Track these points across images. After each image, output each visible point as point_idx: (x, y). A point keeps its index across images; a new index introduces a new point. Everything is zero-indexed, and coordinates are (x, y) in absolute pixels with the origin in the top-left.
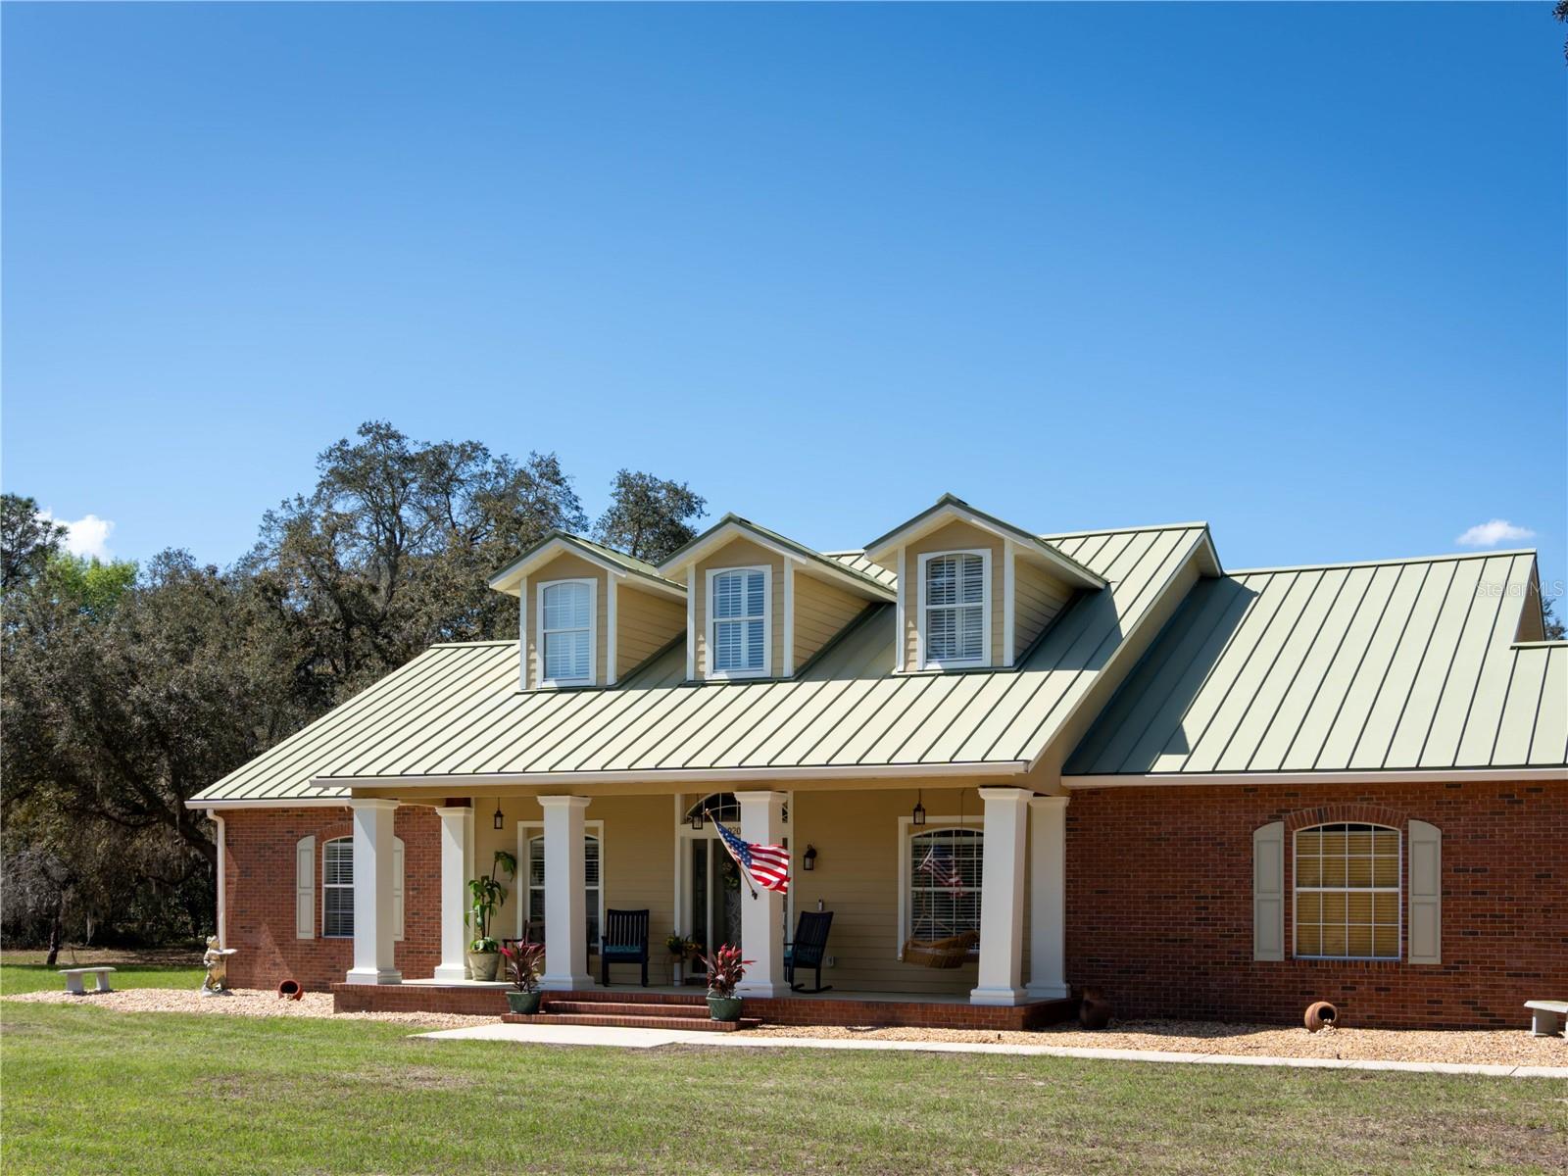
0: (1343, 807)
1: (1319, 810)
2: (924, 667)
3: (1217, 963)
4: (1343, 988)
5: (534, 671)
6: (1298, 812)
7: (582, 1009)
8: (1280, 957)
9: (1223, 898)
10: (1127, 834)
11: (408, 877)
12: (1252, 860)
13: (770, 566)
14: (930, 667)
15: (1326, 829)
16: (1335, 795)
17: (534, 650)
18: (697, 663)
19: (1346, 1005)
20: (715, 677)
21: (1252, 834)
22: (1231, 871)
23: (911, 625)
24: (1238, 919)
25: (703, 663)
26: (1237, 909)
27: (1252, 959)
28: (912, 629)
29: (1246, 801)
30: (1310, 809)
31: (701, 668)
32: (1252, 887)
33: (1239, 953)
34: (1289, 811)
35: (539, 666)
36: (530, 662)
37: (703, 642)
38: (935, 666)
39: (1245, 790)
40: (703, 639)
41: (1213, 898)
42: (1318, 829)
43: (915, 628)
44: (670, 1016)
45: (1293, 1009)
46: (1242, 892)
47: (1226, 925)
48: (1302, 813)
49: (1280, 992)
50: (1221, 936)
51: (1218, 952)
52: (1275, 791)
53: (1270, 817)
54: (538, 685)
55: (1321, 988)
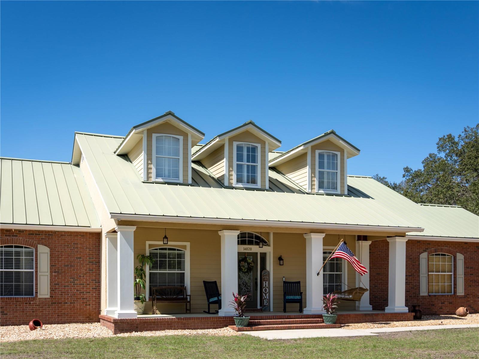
0: (441, 248)
1: (436, 249)
2: (318, 191)
3: (410, 297)
4: (442, 303)
5: (151, 173)
6: (430, 249)
7: (263, 323)
8: (426, 294)
9: (411, 276)
10: (386, 255)
11: (52, 266)
12: (419, 264)
13: (260, 145)
14: (320, 192)
15: (436, 255)
16: (439, 245)
17: (151, 164)
18: (229, 179)
19: (442, 308)
20: (238, 186)
21: (419, 256)
22: (414, 267)
23: (313, 175)
24: (415, 283)
25: (232, 179)
26: (415, 279)
27: (419, 295)
28: (313, 177)
29: (417, 245)
30: (433, 249)
31: (231, 181)
32: (419, 272)
33: (416, 293)
34: (428, 249)
35: (153, 171)
36: (148, 169)
37: (232, 171)
38: (321, 191)
39: (417, 242)
40: (232, 170)
41: (409, 276)
42: (433, 255)
43: (315, 177)
44: (304, 323)
45: (429, 310)
46: (416, 274)
47: (413, 284)
48: (431, 250)
49: (426, 305)
50: (411, 288)
51: (411, 293)
52: (425, 243)
53: (423, 250)
54: (153, 179)
55: (436, 303)
